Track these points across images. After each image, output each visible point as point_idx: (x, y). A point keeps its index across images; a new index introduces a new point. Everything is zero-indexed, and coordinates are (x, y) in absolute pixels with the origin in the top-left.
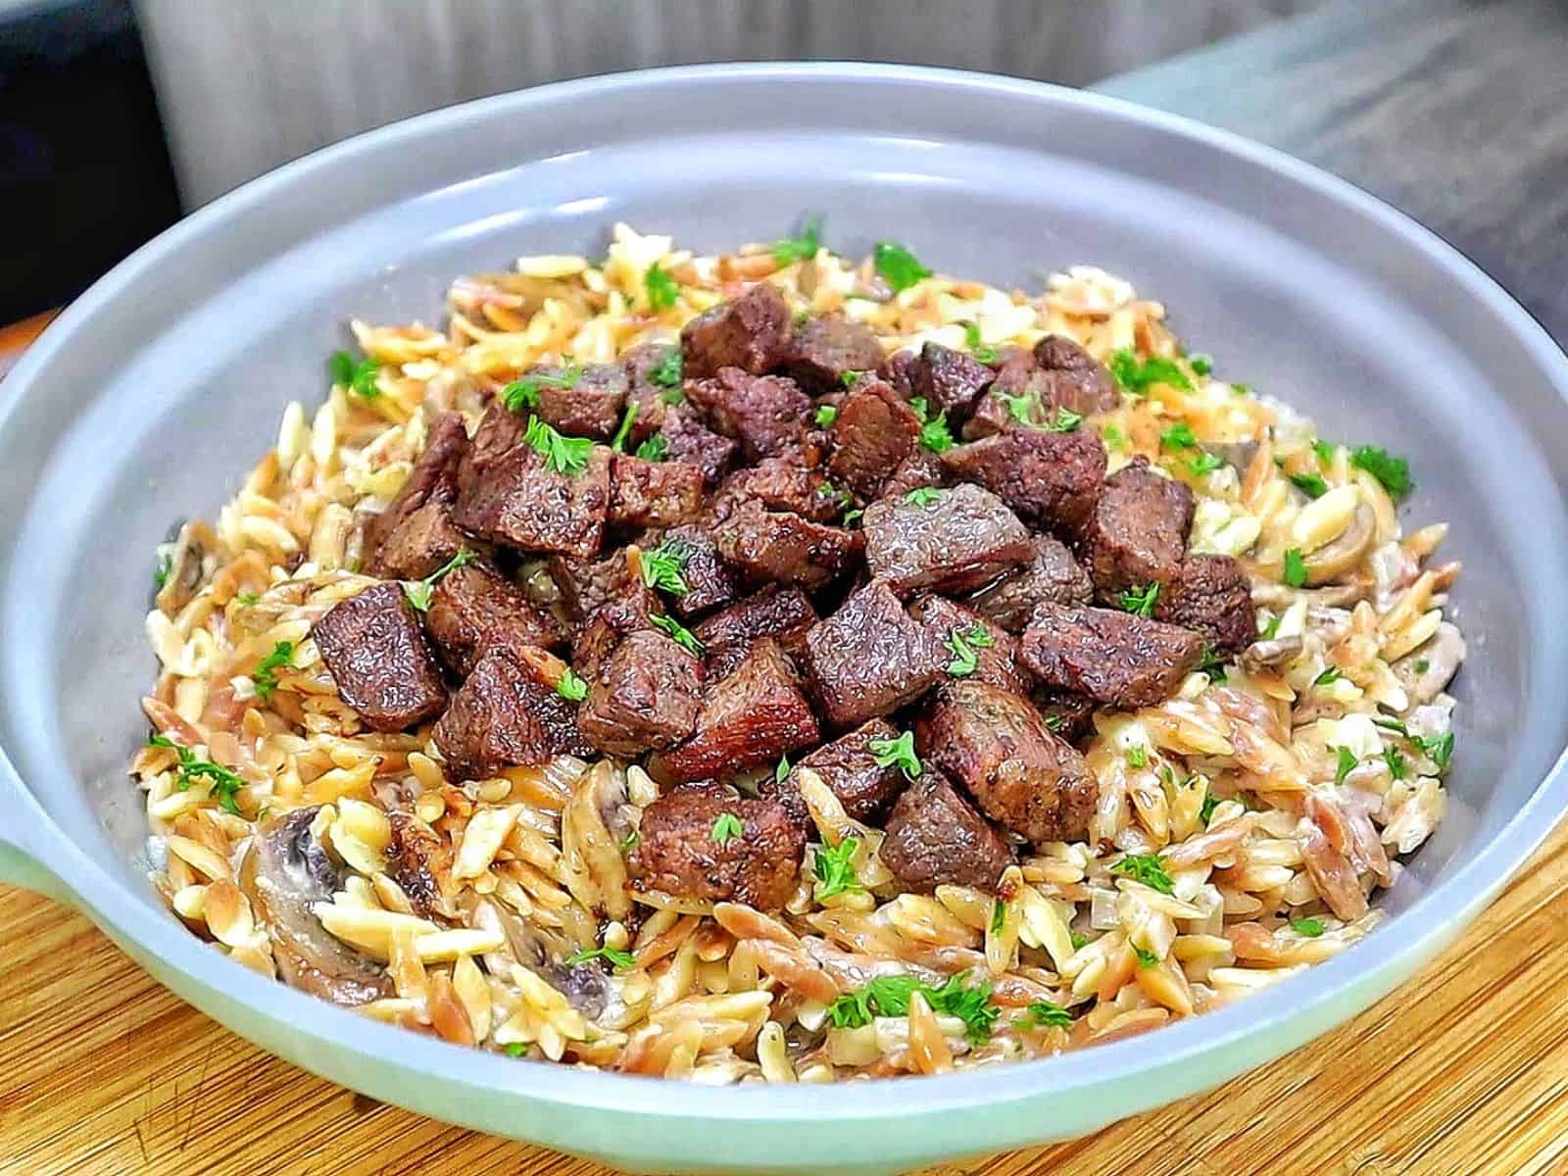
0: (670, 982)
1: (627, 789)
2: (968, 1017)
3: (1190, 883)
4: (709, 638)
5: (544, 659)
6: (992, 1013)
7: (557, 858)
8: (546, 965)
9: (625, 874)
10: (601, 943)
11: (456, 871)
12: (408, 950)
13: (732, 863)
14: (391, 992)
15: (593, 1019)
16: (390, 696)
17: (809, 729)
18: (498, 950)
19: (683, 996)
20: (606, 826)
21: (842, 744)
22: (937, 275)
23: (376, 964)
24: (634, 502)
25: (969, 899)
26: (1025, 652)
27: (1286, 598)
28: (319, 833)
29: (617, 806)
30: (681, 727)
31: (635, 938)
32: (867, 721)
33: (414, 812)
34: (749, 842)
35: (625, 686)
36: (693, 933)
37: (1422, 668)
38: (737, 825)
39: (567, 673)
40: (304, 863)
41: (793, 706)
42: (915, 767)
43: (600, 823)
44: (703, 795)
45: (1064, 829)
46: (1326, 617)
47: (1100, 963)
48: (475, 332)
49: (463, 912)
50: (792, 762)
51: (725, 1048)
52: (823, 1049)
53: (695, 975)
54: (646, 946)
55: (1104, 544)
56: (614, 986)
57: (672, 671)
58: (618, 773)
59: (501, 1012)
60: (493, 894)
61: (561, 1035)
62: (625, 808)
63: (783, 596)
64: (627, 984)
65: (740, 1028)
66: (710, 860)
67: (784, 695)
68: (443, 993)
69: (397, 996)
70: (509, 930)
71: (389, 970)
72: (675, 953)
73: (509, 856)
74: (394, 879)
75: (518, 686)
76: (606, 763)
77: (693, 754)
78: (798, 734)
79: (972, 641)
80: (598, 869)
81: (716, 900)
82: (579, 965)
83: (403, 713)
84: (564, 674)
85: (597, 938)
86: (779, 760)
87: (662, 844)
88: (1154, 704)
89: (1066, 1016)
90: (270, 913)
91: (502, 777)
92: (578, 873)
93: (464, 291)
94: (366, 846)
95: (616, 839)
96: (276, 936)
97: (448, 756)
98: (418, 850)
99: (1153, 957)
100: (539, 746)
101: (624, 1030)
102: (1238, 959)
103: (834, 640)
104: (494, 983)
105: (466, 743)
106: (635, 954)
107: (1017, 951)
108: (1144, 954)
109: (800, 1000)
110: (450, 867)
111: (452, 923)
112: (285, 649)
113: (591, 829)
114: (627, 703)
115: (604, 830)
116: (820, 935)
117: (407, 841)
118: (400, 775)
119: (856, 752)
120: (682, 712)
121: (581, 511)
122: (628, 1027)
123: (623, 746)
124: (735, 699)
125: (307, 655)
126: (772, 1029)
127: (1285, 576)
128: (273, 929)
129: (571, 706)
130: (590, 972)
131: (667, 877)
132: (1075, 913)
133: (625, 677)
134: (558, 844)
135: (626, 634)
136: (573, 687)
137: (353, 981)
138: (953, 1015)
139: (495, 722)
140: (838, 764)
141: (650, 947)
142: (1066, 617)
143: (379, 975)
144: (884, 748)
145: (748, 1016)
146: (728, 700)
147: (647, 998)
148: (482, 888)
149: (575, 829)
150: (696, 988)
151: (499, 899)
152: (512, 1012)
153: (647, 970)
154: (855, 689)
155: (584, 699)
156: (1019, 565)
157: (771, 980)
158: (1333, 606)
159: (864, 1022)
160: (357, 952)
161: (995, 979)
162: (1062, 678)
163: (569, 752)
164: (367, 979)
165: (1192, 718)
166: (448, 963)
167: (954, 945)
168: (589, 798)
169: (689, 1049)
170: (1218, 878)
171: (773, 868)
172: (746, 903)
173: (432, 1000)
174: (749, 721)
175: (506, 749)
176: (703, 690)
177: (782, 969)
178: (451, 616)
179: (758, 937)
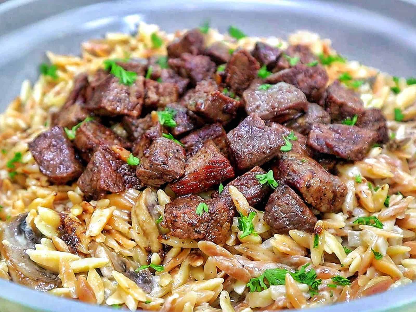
0: (180, 276)
1: (157, 199)
2: (310, 283)
3: (389, 225)
4: (186, 143)
5: (122, 150)
6: (319, 281)
7: (130, 228)
8: (127, 272)
9: (158, 233)
10: (149, 262)
11: (88, 233)
12: (67, 268)
13: (205, 224)
14: (60, 285)
15: (149, 294)
16: (60, 168)
17: (230, 171)
18: (106, 265)
19: (185, 282)
20: (150, 213)
21: (244, 176)
23: (54, 274)
24: (153, 97)
25: (301, 236)
26: (311, 141)
27: (396, 126)
28: (30, 222)
29: (153, 206)
30: (179, 172)
31: (164, 260)
32: (254, 167)
33: (70, 212)
34: (211, 214)
35: (155, 156)
36: (188, 256)
38: (206, 208)
39: (131, 155)
40: (23, 235)
41: (224, 161)
42: (275, 184)
43: (147, 212)
44: (189, 200)
45: (335, 207)
46: (412, 131)
47: (359, 258)
48: (92, 58)
49: (91, 251)
50: (224, 185)
51: (205, 303)
52: (245, 301)
53: (189, 274)
54: (168, 262)
55: (335, 102)
56: (156, 279)
57: (173, 151)
58: (153, 193)
59: (108, 292)
60: (103, 243)
61: (135, 300)
62: (157, 206)
63: (214, 126)
64: (161, 278)
65: (211, 294)
66: (196, 222)
67: (220, 157)
68: (83, 284)
69: (63, 287)
70: (111, 258)
71: (59, 276)
72: (180, 265)
73: (110, 227)
74: (61, 238)
75: (111, 162)
76: (149, 189)
77: (184, 183)
78: (227, 173)
79: (290, 138)
80: (147, 232)
81: (198, 240)
82: (141, 271)
83: (65, 175)
84: (130, 156)
85: (147, 261)
86: (219, 185)
87: (176, 216)
88: (361, 159)
89: (348, 281)
90: (8, 255)
91: (106, 198)
92: (139, 234)
93: (87, 45)
94: (50, 226)
95: (154, 218)
96: (10, 264)
97: (84, 192)
98: (71, 226)
99: (380, 255)
100: (121, 185)
101: (162, 297)
102: (411, 255)
103: (238, 136)
104: (105, 279)
105: (91, 185)
106: (164, 266)
107: (323, 256)
108: (377, 254)
109: (234, 281)
110: (85, 232)
111: (86, 256)
112: (19, 155)
113: (143, 215)
114: (157, 162)
115: (148, 215)
116: (240, 254)
117: (67, 223)
118: (65, 202)
119: (250, 179)
120: (179, 166)
121: (133, 99)
122: (163, 296)
123: (155, 182)
124: (200, 161)
125: (28, 157)
126: (225, 294)
127: (395, 118)
128: (9, 261)
129: (133, 168)
130: (146, 274)
131: (178, 230)
132: (342, 240)
133: (155, 153)
134: (130, 223)
135: (154, 140)
136: (134, 160)
137: (43, 282)
138: (303, 283)
139: (102, 175)
140: (243, 184)
141: (170, 263)
142: (325, 128)
143: (55, 279)
144: (261, 178)
145: (214, 289)
146: (198, 161)
147: (171, 284)
148: (98, 240)
149: (137, 216)
150: (190, 279)
151: (106, 245)
152: (113, 292)
153: (169, 273)
154: (249, 154)
155: (138, 164)
156: (303, 112)
157: (223, 273)
158: (413, 128)
159: (263, 289)
160: (45, 270)
161: (315, 267)
162: (326, 150)
163: (133, 188)
164: (50, 280)
165: (376, 164)
166: (85, 272)
167: (297, 255)
168: (142, 202)
169: (191, 304)
170: (399, 223)
171: (221, 226)
172: (211, 241)
173: (78, 288)
174: (207, 168)
175: (107, 186)
176: (186, 160)
177: (228, 268)
178: (84, 139)
179: (217, 255)
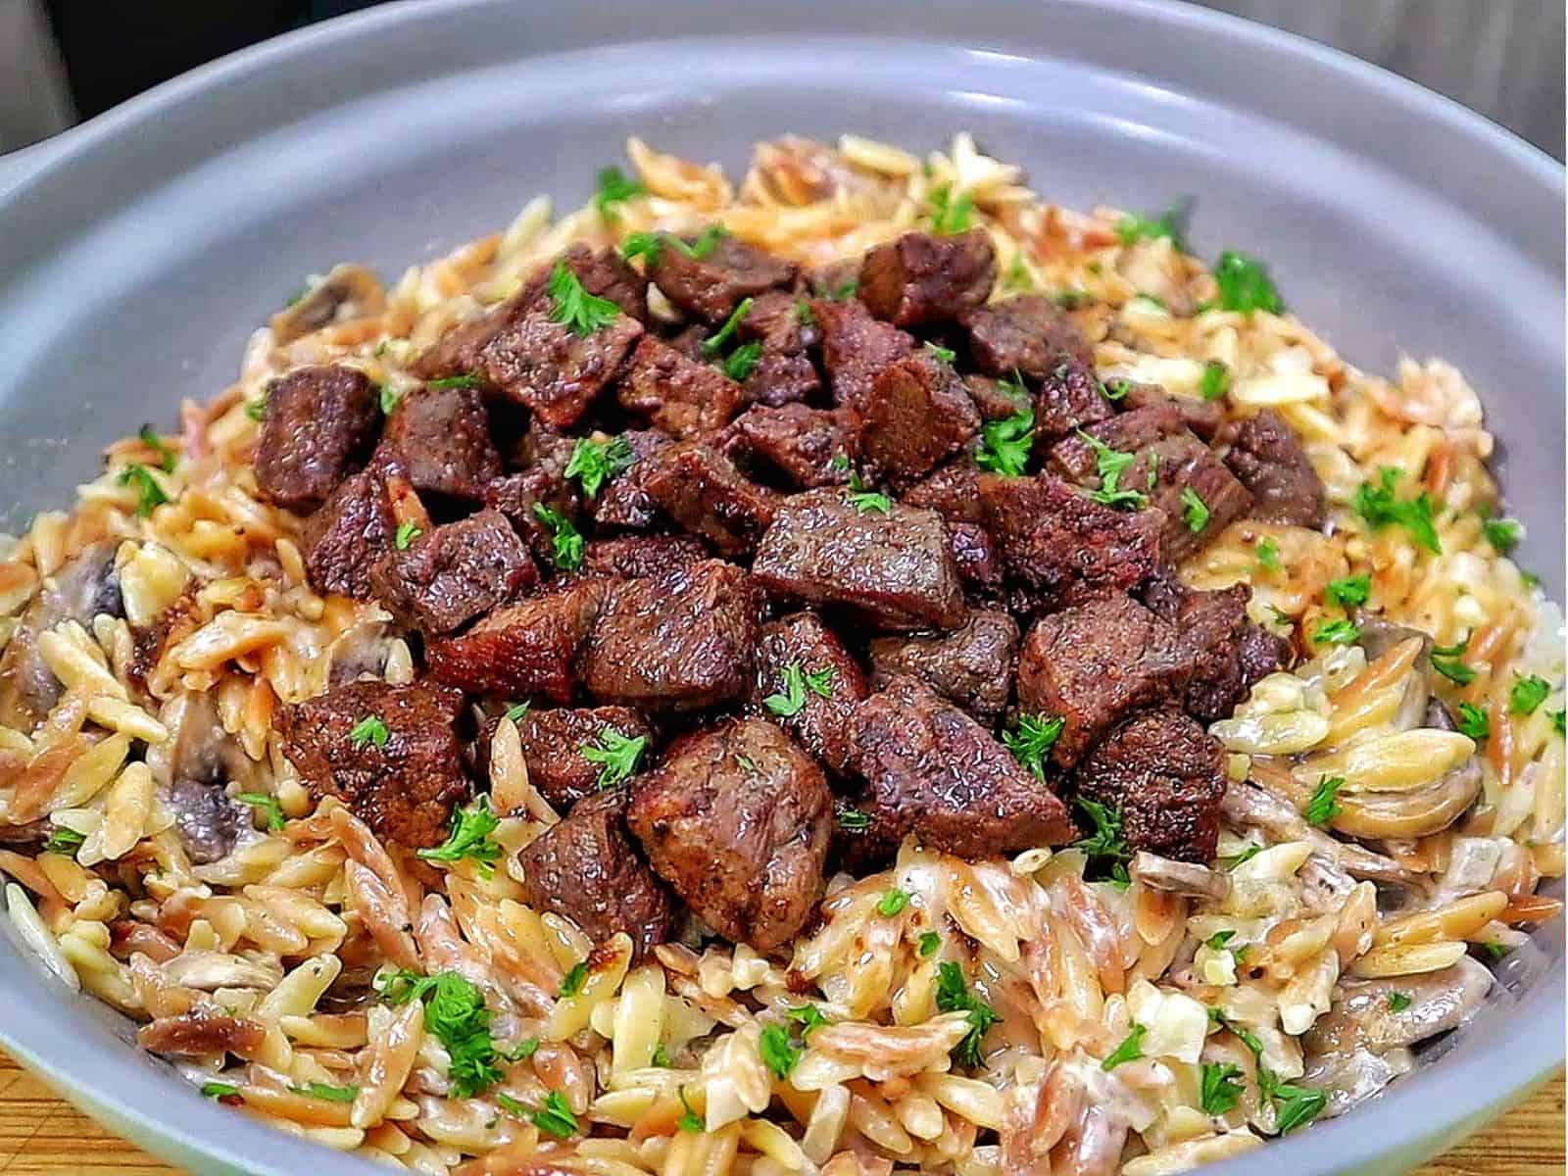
2: (459, 1060)
5: (402, 498)
11: (174, 653)
13: (366, 773)
18: (164, 745)
22: (1292, 318)
25: (565, 942)
27: (1290, 832)
28: (118, 564)
31: (314, 809)
34: (388, 759)
37: (1398, 1003)
38: (383, 736)
45: (745, 933)
46: (1330, 880)
47: (649, 1093)
49: (168, 697)
51: (279, 954)
56: (248, 840)
65: (298, 943)
66: (339, 757)
70: (185, 734)
78: (546, 684)
79: (811, 682)
84: (410, 521)
88: (966, 858)
99: (701, 1122)
108: (693, 1115)
110: (174, 647)
116: (448, 902)
127: (1307, 807)
136: (406, 536)
138: (448, 1048)
144: (614, 743)
145: (313, 937)
148: (185, 682)
157: (354, 915)
158: (1349, 872)
165: (996, 896)
166: (105, 731)
167: (538, 985)
170: (859, 1085)
176: (509, 597)
179: (363, 863)
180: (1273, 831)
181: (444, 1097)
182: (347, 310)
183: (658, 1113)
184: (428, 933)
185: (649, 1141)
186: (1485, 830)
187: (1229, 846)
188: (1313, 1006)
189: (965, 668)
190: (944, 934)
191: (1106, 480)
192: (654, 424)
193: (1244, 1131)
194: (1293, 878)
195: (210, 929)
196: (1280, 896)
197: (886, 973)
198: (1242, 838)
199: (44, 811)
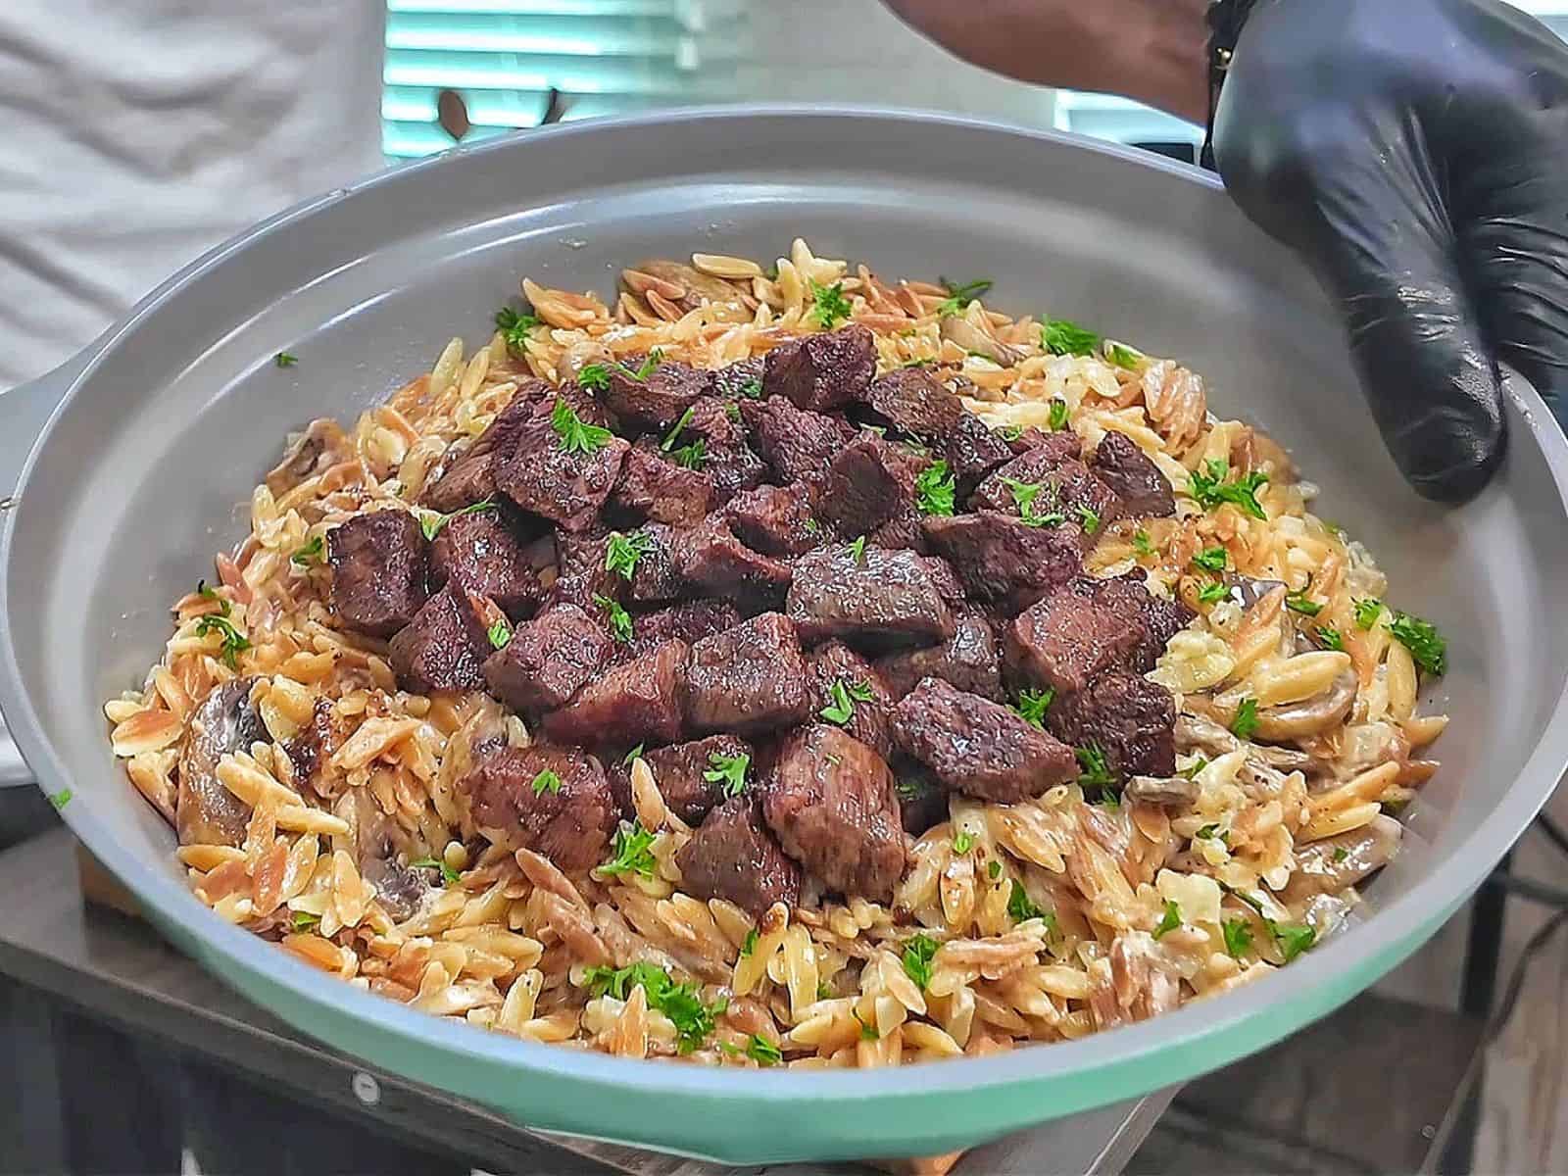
0: (479, 906)
1: (508, 734)
2: (682, 1022)
5: (485, 605)
8: (388, 860)
11: (335, 760)
13: (544, 815)
14: (239, 842)
17: (664, 726)
24: (639, 494)
29: (491, 744)
30: (557, 693)
37: (1339, 856)
38: (556, 783)
39: (499, 622)
40: (237, 720)
41: (654, 701)
42: (736, 788)
46: (1263, 775)
47: (827, 1019)
48: (637, 313)
49: (334, 796)
50: (643, 752)
51: (490, 978)
56: (433, 897)
58: (504, 718)
60: (365, 788)
61: (336, 916)
62: (499, 748)
63: (713, 610)
64: (446, 897)
65: (506, 965)
69: (241, 847)
71: (249, 824)
72: (493, 883)
76: (503, 706)
77: (566, 718)
79: (854, 694)
84: (496, 623)
86: (635, 747)
89: (776, 1055)
90: (190, 751)
92: (443, 792)
94: (286, 719)
99: (876, 1032)
103: (712, 655)
106: (463, 874)
111: (324, 803)
112: (318, 544)
113: (461, 757)
115: (470, 760)
116: (616, 907)
126: (534, 976)
127: (1231, 725)
132: (845, 966)
136: (498, 636)
138: (668, 1017)
144: (721, 763)
147: (455, 913)
148: (350, 780)
153: (467, 891)
157: (549, 929)
158: (1275, 767)
163: (488, 691)
165: (1034, 825)
166: (298, 834)
170: (981, 985)
175: (429, 673)
176: (599, 668)
177: (561, 922)
179: (549, 888)
180: (1212, 746)
181: (675, 1054)
182: (324, 458)
183: (842, 1030)
184: (609, 934)
185: (835, 1055)
186: (1363, 720)
187: (1183, 763)
188: (1286, 867)
189: (963, 663)
190: (1000, 861)
191: (1022, 508)
192: (649, 519)
193: (1261, 964)
194: (1235, 779)
195: (442, 968)
196: (1234, 793)
197: (971, 896)
198: (1188, 756)
199: (280, 901)
